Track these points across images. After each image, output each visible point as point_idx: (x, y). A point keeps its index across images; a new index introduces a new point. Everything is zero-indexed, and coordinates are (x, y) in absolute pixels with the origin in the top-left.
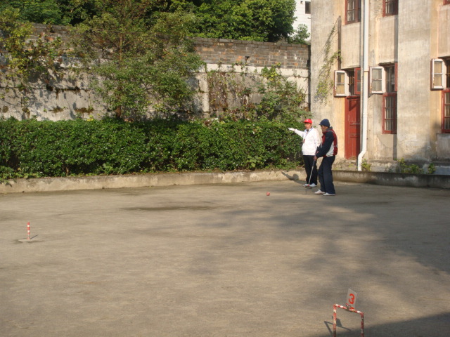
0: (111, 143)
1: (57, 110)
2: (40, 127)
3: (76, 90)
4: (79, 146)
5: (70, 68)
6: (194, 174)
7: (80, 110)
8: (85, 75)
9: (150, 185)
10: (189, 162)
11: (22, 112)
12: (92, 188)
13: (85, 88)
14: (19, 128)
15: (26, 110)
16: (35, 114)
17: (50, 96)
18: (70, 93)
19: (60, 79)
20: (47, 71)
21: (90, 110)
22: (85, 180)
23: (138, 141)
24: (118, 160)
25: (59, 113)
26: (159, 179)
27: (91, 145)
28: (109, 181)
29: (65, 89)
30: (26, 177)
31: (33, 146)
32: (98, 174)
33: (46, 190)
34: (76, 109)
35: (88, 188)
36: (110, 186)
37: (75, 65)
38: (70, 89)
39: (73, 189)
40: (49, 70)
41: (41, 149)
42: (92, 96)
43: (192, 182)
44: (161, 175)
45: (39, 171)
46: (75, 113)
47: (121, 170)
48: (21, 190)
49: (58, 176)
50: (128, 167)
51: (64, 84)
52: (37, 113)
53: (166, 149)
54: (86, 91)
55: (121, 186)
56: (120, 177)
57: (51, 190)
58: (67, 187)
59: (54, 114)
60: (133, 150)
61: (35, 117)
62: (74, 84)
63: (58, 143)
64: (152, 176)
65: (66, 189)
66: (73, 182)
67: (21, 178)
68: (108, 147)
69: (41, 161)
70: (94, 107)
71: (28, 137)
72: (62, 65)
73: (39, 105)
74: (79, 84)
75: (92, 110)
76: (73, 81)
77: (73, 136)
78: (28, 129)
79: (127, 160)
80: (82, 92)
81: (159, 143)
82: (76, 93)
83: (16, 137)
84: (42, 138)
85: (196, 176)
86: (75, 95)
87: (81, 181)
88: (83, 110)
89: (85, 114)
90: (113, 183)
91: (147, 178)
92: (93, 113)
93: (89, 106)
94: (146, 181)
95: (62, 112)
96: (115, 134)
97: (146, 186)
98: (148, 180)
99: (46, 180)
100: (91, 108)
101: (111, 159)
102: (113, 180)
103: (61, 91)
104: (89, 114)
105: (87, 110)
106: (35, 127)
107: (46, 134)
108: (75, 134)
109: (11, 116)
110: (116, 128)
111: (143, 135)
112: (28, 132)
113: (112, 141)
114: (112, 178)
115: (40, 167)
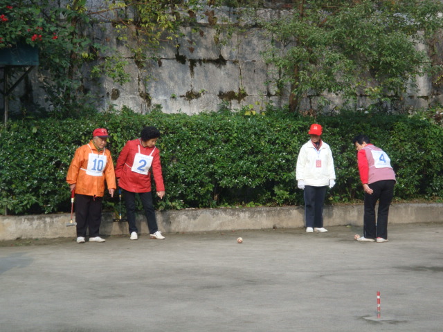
1: (190, 96)
2: (184, 126)
3: (220, 61)
4: (241, 158)
6: (416, 205)
7: (226, 95)
10: (406, 185)
11: (141, 100)
12: (257, 227)
13: (233, 59)
16: (160, 103)
18: (211, 66)
21: (242, 96)
22: (247, 214)
25: (194, 100)
26: (359, 213)
27: (259, 157)
28: (283, 216)
29: (204, 61)
32: (264, 204)
33: (190, 229)
34: (219, 95)
35: (252, 227)
36: (284, 225)
38: (211, 61)
39: (230, 228)
40: (181, 28)
42: (243, 71)
43: (413, 219)
45: (179, 198)
46: (218, 102)
49: (205, 207)
51: (202, 53)
54: (234, 63)
57: (196, 230)
58: (221, 225)
61: (158, 106)
63: (210, 153)
65: (218, 229)
66: (230, 217)
68: (284, 158)
70: (247, 91)
74: (224, 52)
75: (245, 95)
77: (234, 142)
78: (167, 129)
80: (229, 65)
82: (220, 67)
84: (187, 144)
85: (418, 209)
86: (218, 70)
87: (242, 215)
88: (230, 96)
89: (233, 101)
90: (290, 218)
91: (342, 212)
92: (244, 100)
93: (240, 89)
94: (340, 216)
95: (200, 99)
96: (296, 138)
97: (340, 225)
98: (343, 215)
99: (190, 213)
100: (242, 92)
101: (287, 180)
102: (290, 214)
103: (198, 64)
104: (239, 103)
105: (237, 94)
106: (178, 125)
107: (193, 138)
108: (238, 137)
109: (124, 106)
110: (299, 128)
111: (338, 140)
112: (168, 135)
113: (291, 149)
114: (288, 210)
115: (182, 192)
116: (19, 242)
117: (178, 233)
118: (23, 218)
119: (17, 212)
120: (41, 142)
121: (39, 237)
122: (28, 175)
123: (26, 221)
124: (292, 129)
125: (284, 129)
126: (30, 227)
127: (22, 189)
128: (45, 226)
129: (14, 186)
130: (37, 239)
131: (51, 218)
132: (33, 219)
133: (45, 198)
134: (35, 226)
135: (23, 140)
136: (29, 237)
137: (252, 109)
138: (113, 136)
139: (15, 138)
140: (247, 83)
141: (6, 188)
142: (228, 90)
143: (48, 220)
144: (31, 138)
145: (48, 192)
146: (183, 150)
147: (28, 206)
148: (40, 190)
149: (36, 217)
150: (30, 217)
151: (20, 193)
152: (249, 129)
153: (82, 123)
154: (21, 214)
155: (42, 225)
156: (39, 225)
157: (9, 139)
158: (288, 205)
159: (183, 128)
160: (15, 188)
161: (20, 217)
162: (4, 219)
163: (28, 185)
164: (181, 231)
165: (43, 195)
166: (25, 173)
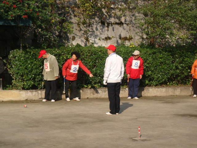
0: (148, 64)
1: (107, 38)
2: (100, 52)
3: (121, 24)
5: (117, 8)
7: (123, 38)
8: (127, 13)
9: (175, 95)
11: (85, 41)
13: (127, 23)
14: (86, 53)
15: (87, 40)
16: (93, 42)
17: (104, 30)
18: (117, 26)
19: (110, 16)
20: (101, 11)
21: (130, 39)
23: (167, 62)
24: (153, 76)
25: (109, 41)
26: (181, 90)
29: (114, 24)
30: (90, 87)
31: (95, 66)
33: (103, 97)
34: (120, 38)
37: (120, 6)
38: (117, 23)
40: (103, 10)
41: (100, 68)
42: (132, 28)
44: (183, 87)
45: (98, 83)
46: (120, 41)
47: (154, 83)
48: (86, 97)
50: (159, 81)
51: (112, 20)
52: (94, 41)
53: (187, 68)
54: (127, 25)
55: (154, 95)
56: (153, 88)
59: (106, 42)
60: (163, 69)
61: (93, 43)
62: (119, 20)
64: (177, 88)
67: (86, 88)
68: (146, 66)
69: (100, 76)
70: (133, 37)
71: (92, 59)
72: (112, 6)
73: (96, 36)
74: (123, 20)
75: (132, 38)
76: (119, 18)
78: (92, 53)
79: (158, 76)
80: (125, 25)
81: (182, 63)
82: (121, 26)
83: (84, 59)
84: (101, 60)
86: (120, 28)
88: (126, 39)
89: (127, 41)
90: (148, 92)
91: (173, 90)
92: (132, 41)
93: (129, 36)
94: (172, 91)
95: (111, 40)
96: (151, 57)
97: (172, 96)
98: (173, 91)
99: (103, 90)
100: (131, 37)
101: (147, 75)
102: (149, 90)
103: (110, 25)
104: (129, 42)
105: (128, 38)
106: (97, 52)
107: (104, 57)
108: (124, 57)
109: (77, 43)
110: (152, 53)
111: (170, 58)
112: (92, 56)
113: (149, 62)
114: (148, 89)
115: (99, 81)
116: (27, 101)
117: (97, 98)
118: (28, 91)
119: (25, 88)
120: (36, 58)
121: (36, 99)
122: (30, 73)
123: (30, 92)
124: (149, 53)
125: (146, 53)
126: (32, 95)
127: (28, 78)
128: (38, 94)
129: (24, 77)
130: (34, 100)
131: (41, 91)
132: (33, 92)
133: (38, 82)
134: (34, 95)
135: (28, 58)
136: (31, 99)
137: (133, 45)
138: (67, 56)
139: (24, 57)
140: (133, 33)
141: (21, 78)
142: (124, 36)
143: (39, 92)
144: (31, 57)
145: (39, 80)
146: (99, 62)
147: (30, 86)
148: (36, 79)
149: (34, 90)
150: (32, 90)
151: (27, 80)
152: (129, 53)
153: (54, 50)
154: (27, 89)
155: (37, 94)
156: (36, 94)
157: (22, 57)
158: (148, 86)
159: (99, 53)
160: (25, 78)
161: (27, 91)
162: (20, 91)
163: (30, 77)
164: (99, 97)
165: (37, 81)
166: (29, 72)
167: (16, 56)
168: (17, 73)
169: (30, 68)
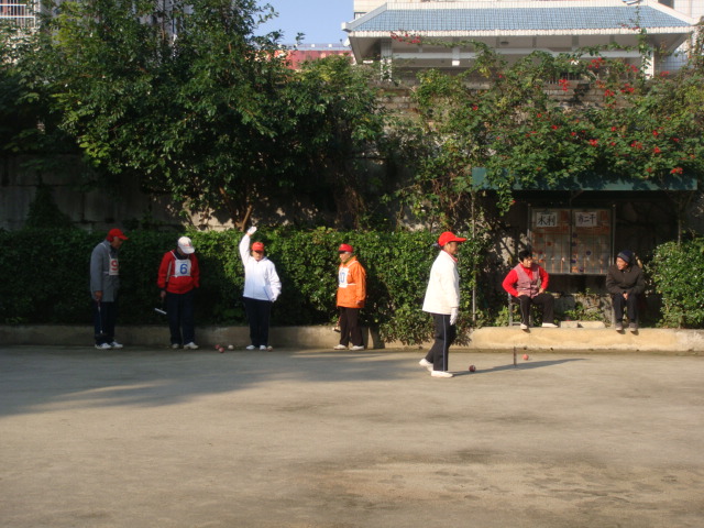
116: (690, 353)
118: (695, 331)
122: (697, 292)
127: (692, 304)
129: (684, 301)
135: (692, 260)
139: (684, 257)
141: (678, 303)
147: (699, 321)
151: (691, 309)
157: (678, 258)
160: (685, 304)
162: (676, 332)
166: (696, 290)
167: (667, 257)
168: (670, 293)
169: (696, 281)
